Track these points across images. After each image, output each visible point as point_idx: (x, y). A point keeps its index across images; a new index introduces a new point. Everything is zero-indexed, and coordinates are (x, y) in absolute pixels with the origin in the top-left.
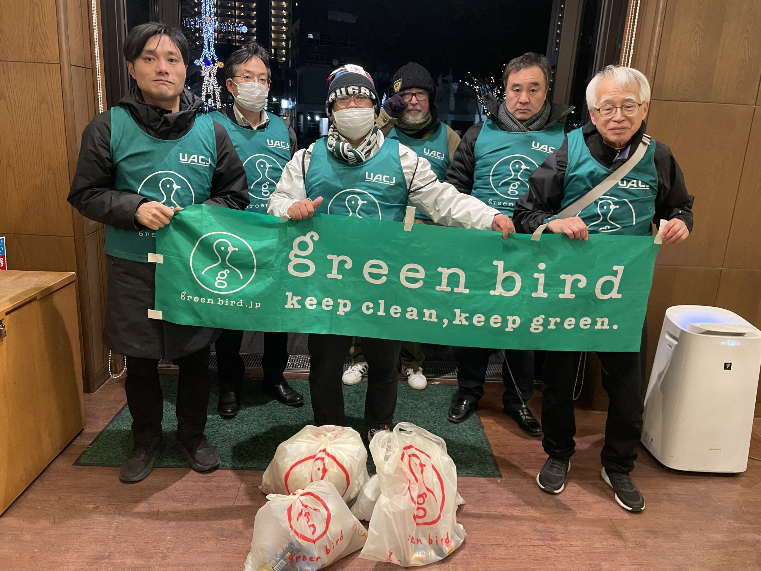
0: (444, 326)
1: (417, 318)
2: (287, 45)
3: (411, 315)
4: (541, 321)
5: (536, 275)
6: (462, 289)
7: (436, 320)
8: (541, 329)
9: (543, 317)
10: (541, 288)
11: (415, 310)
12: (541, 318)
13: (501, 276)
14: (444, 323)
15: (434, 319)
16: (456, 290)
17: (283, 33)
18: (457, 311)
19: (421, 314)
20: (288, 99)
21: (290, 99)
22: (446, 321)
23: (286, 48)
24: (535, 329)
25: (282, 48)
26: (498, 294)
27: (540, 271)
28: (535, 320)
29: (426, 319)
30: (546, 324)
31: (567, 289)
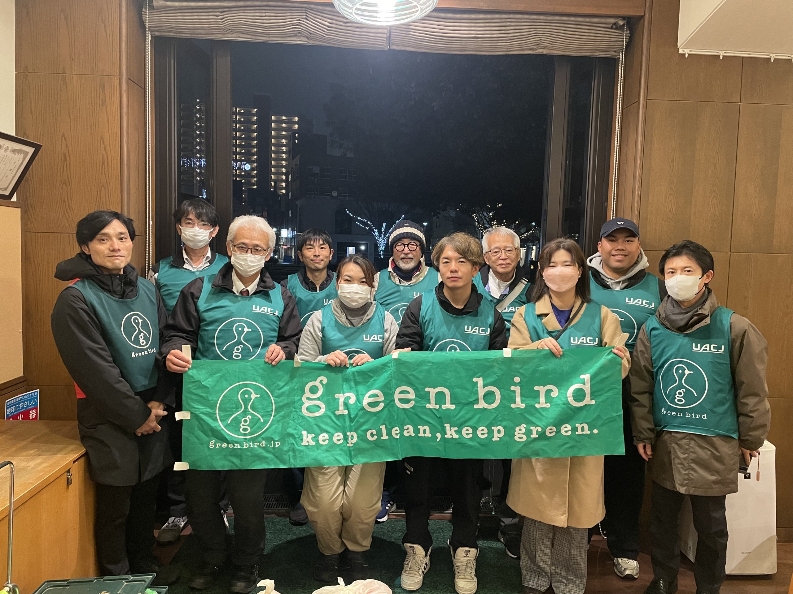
0: (438, 440)
1: (413, 435)
2: (287, 178)
3: (408, 432)
4: (524, 430)
5: (512, 388)
6: (448, 406)
7: (430, 436)
8: (525, 438)
9: (525, 426)
10: (518, 399)
11: (411, 427)
12: (523, 427)
13: (481, 392)
14: (438, 438)
15: (428, 435)
16: (443, 407)
17: (283, 167)
18: (447, 426)
19: (417, 431)
20: (288, 229)
21: (290, 229)
22: (439, 435)
23: (286, 181)
24: (519, 438)
25: (283, 181)
26: (481, 407)
27: (515, 384)
28: (517, 429)
29: (421, 434)
30: (528, 433)
31: (542, 399)
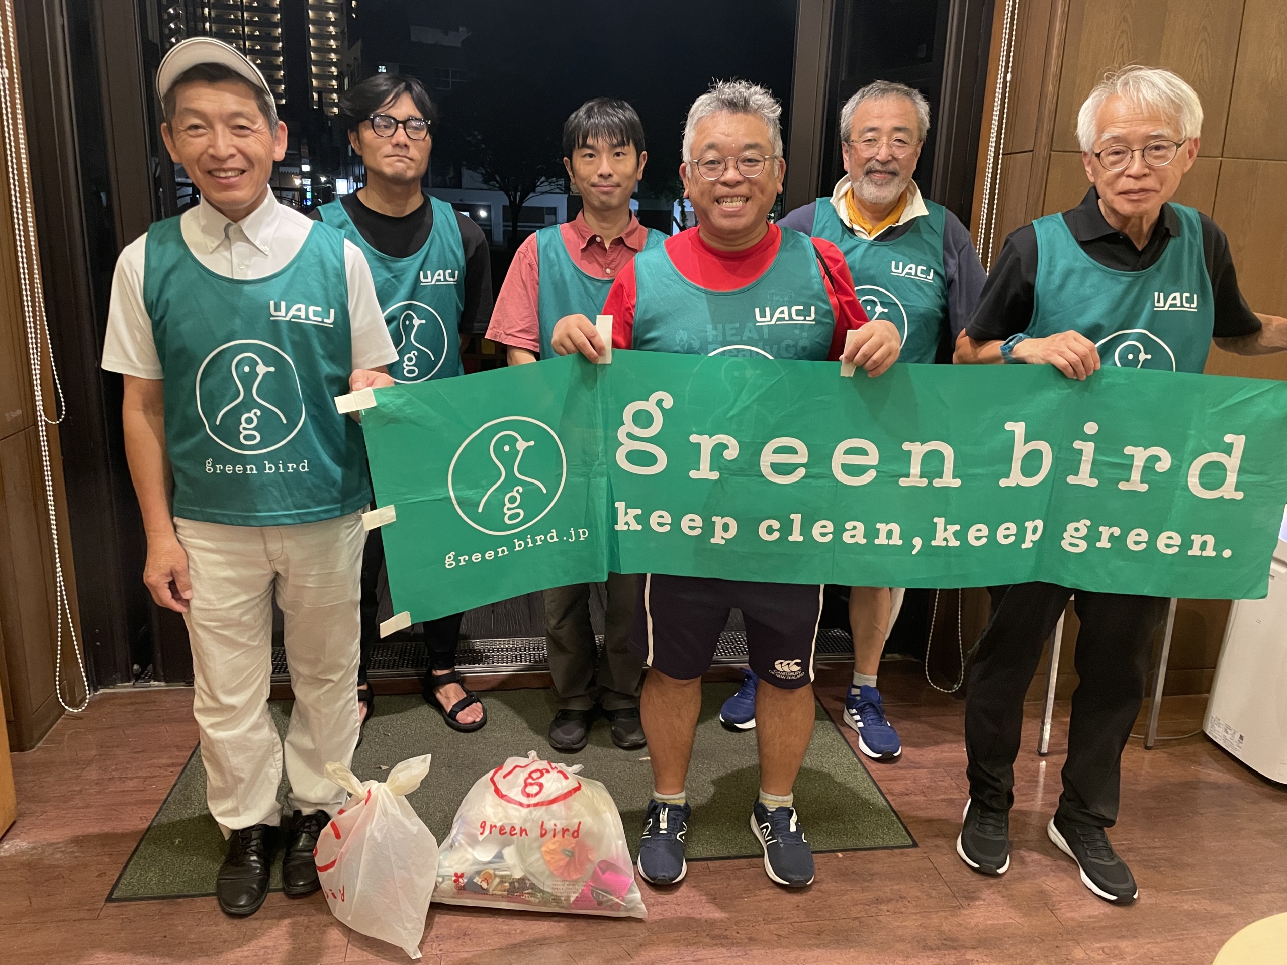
0: (914, 552)
1: (864, 541)
3: (853, 536)
4: (1084, 531)
5: (1078, 445)
6: (948, 480)
7: (900, 542)
8: (1083, 546)
9: (1088, 523)
10: (1086, 468)
11: (860, 526)
12: (1083, 525)
13: (1020, 450)
14: (915, 547)
15: (896, 541)
16: (937, 483)
18: (940, 521)
19: (872, 533)
22: (918, 542)
24: (1071, 544)
26: (1013, 485)
27: (1087, 438)
29: (882, 540)
30: (1092, 537)
31: (1136, 475)
